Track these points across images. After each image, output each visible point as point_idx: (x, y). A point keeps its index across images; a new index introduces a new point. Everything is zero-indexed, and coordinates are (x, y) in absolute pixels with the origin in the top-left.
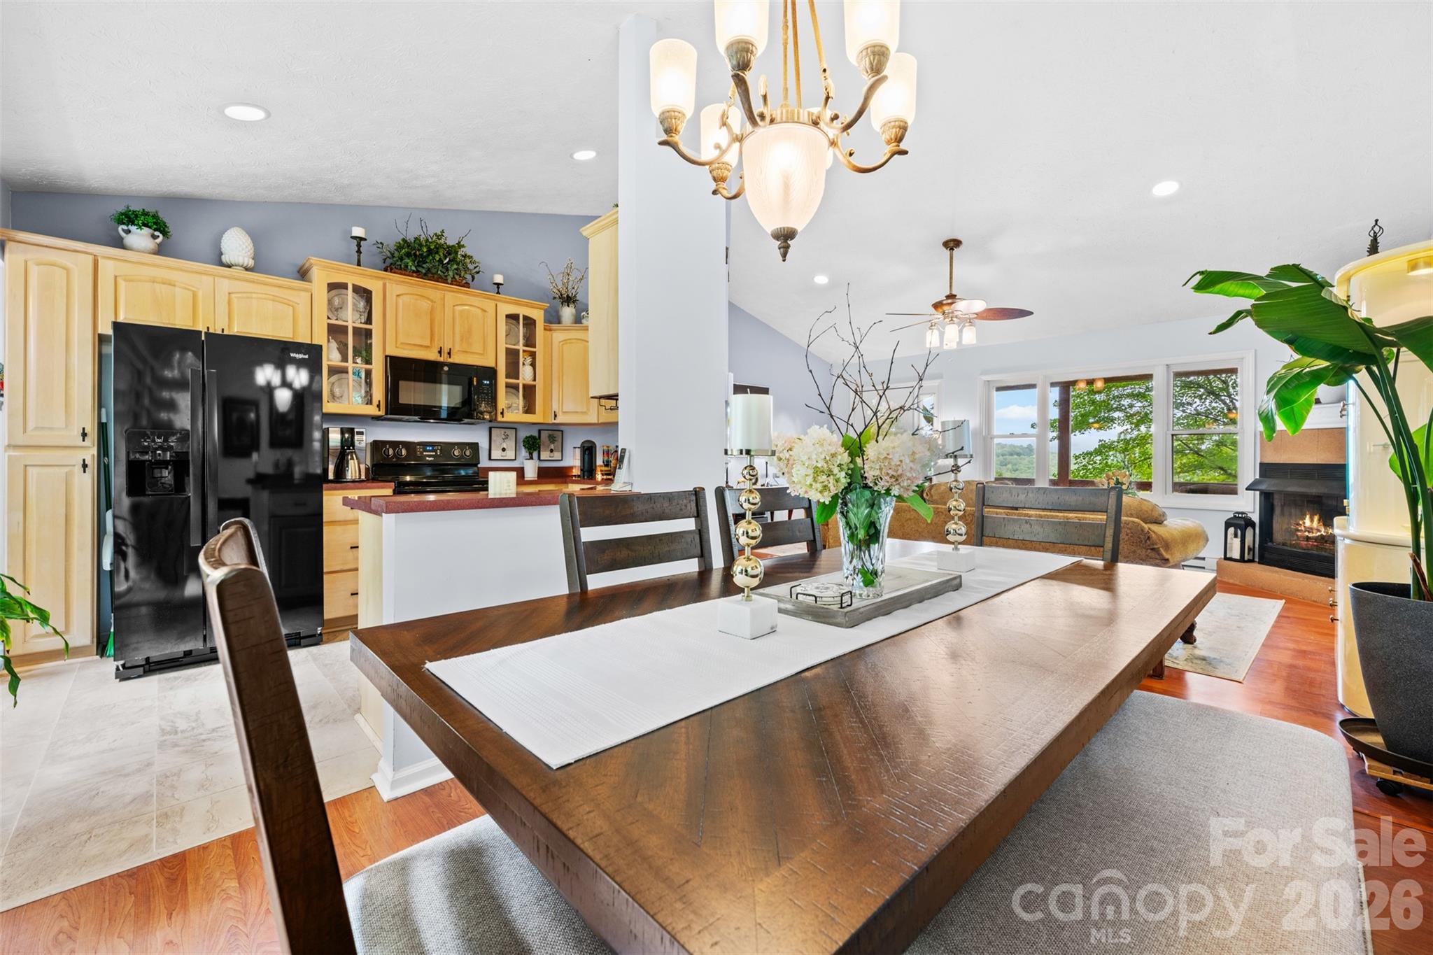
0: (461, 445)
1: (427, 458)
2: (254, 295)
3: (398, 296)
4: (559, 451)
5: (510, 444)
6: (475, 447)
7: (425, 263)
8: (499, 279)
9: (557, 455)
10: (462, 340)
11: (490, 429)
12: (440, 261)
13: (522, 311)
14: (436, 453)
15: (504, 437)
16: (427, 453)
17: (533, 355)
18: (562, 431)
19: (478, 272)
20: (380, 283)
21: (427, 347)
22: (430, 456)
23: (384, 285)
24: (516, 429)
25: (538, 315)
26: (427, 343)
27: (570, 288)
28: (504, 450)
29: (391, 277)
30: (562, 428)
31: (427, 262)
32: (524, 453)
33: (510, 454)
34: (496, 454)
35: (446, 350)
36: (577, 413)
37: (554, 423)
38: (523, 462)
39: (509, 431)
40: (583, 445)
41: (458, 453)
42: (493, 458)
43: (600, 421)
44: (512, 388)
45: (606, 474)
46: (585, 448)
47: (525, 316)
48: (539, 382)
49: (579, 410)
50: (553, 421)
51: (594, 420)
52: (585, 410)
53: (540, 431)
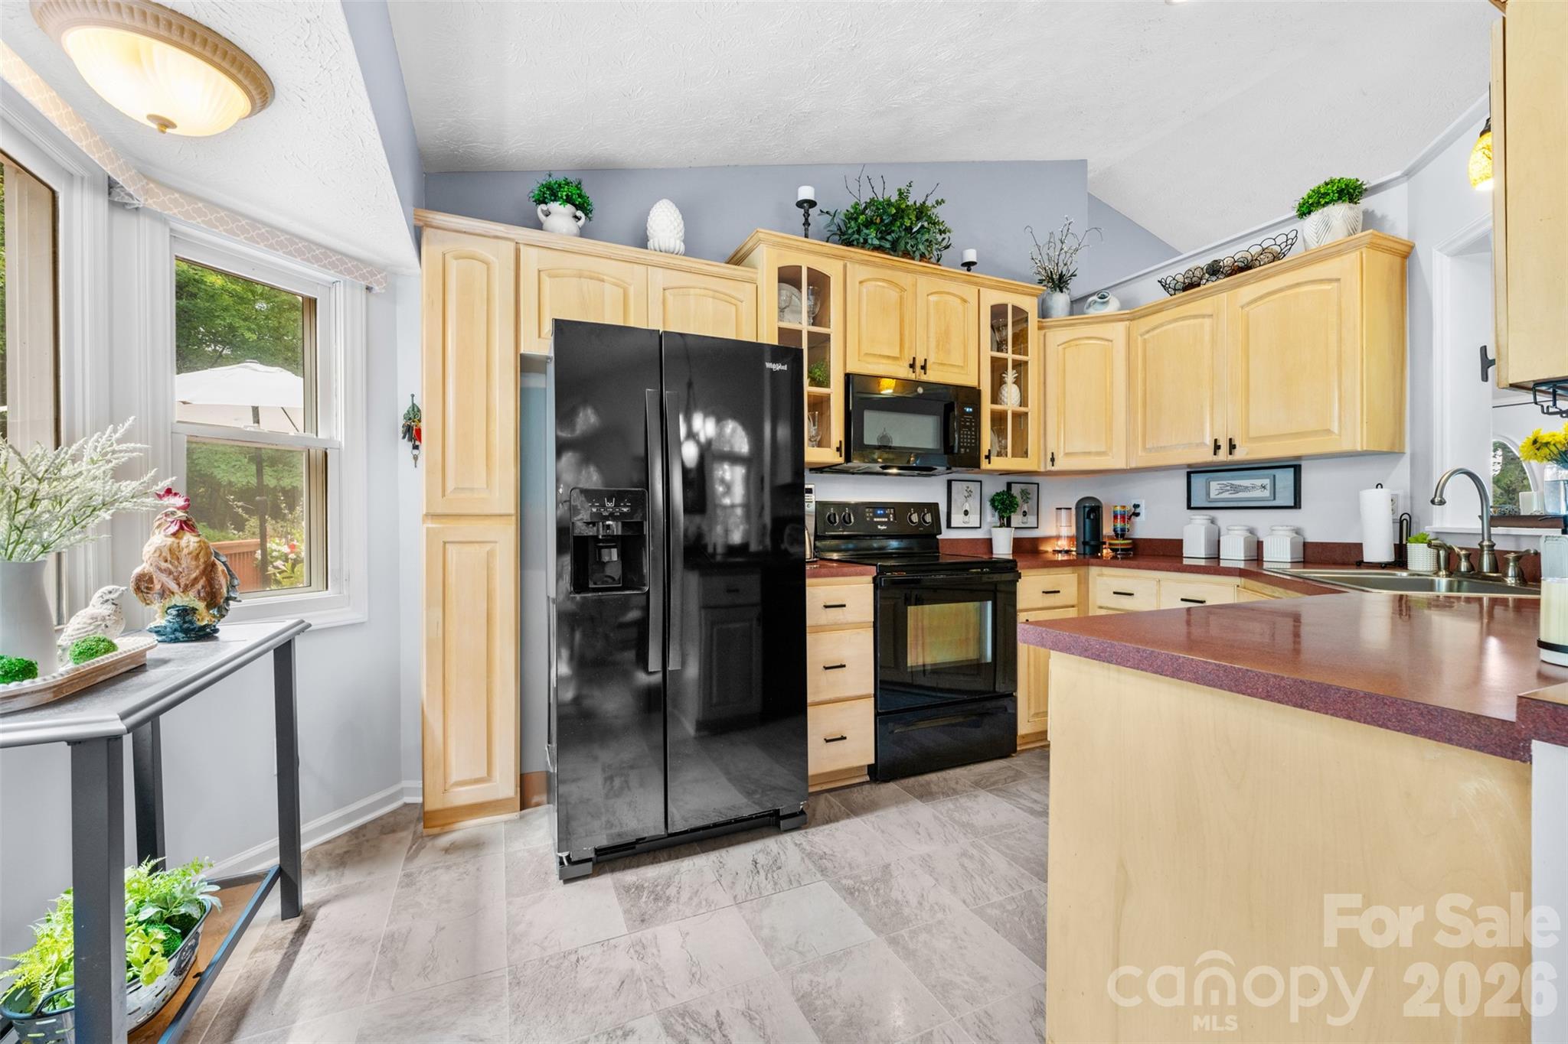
0: (920, 507)
1: (879, 527)
2: (692, 291)
3: (861, 282)
4: (1033, 515)
5: (973, 505)
6: (933, 507)
7: (889, 234)
8: (970, 255)
9: (1031, 520)
10: (937, 346)
11: (949, 483)
12: (909, 229)
13: (1011, 300)
14: (889, 519)
15: (967, 494)
16: (878, 520)
17: (1019, 366)
18: (1038, 484)
19: (947, 247)
20: (840, 264)
21: (895, 358)
22: (882, 523)
23: (845, 266)
24: (981, 482)
25: (1030, 305)
26: (896, 353)
27: (1061, 264)
28: (966, 513)
29: (852, 255)
30: (1035, 479)
31: (893, 231)
32: (991, 517)
33: (973, 519)
34: (957, 519)
35: (918, 364)
36: (1089, 453)
37: (1050, 471)
38: (990, 532)
39: (972, 486)
40: (1080, 504)
41: (915, 518)
42: (952, 526)
43: (1133, 465)
44: (998, 419)
45: (1122, 550)
46: (1087, 509)
47: (1014, 308)
48: (1032, 409)
49: (1093, 449)
50: (1050, 468)
51: (1119, 464)
52: (1103, 449)
53: (1009, 485)
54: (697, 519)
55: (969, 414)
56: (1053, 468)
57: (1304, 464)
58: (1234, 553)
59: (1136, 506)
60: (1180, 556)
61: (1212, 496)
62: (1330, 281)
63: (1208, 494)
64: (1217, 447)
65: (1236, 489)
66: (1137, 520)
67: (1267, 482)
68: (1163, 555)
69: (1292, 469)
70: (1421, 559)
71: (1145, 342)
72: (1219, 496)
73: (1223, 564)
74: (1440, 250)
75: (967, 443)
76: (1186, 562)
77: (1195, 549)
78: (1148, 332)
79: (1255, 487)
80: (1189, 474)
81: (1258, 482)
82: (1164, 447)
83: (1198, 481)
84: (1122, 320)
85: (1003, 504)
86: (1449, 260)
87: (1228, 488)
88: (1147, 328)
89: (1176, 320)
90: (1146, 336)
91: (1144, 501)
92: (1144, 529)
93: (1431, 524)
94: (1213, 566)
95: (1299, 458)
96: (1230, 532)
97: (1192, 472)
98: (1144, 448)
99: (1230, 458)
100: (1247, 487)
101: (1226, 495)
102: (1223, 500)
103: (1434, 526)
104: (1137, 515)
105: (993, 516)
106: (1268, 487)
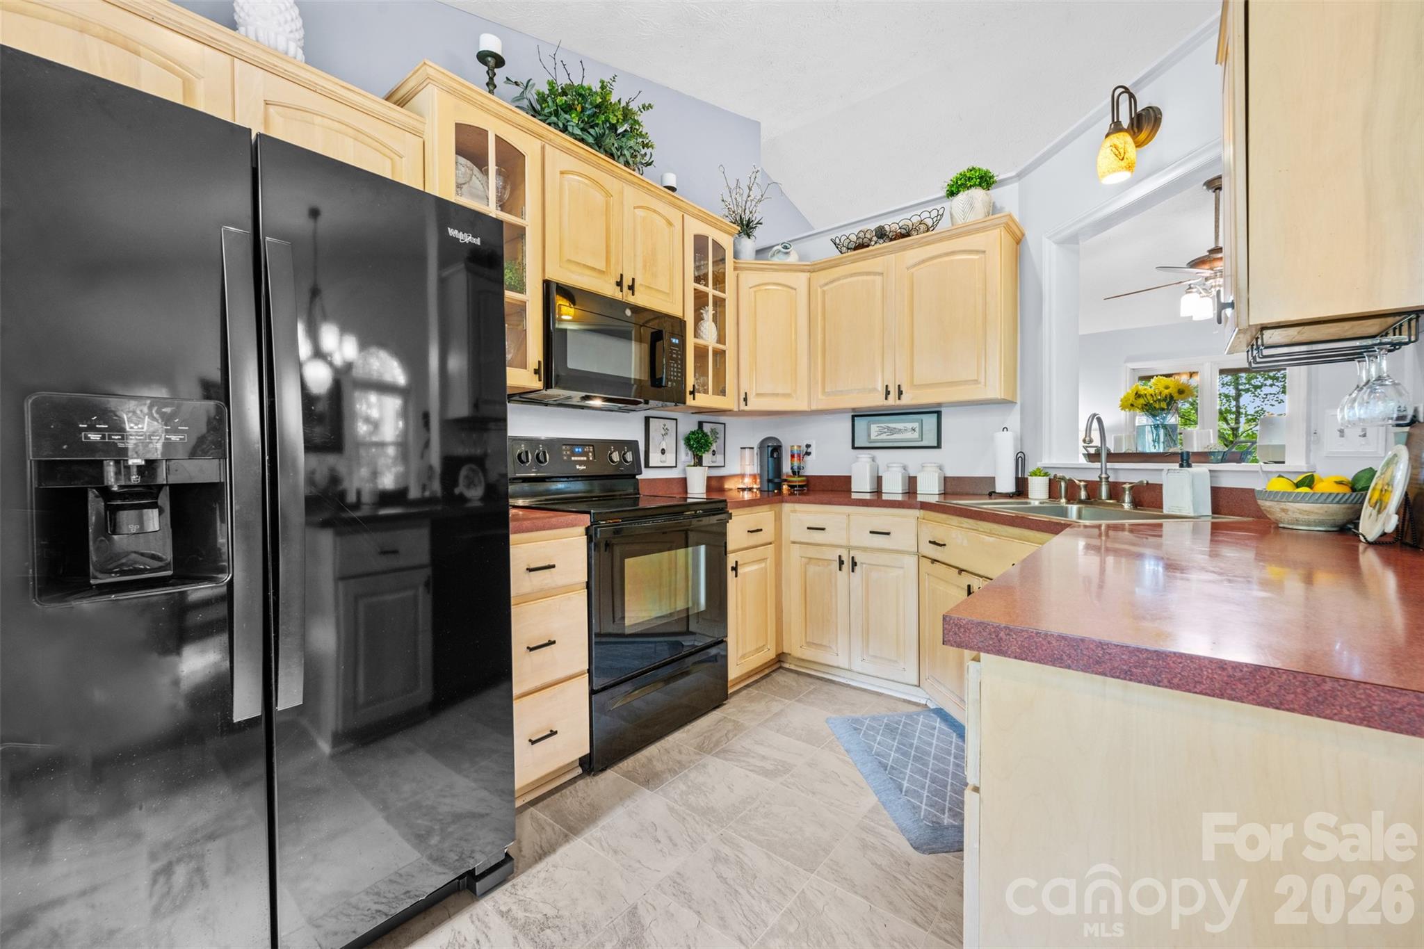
0: (621, 445)
1: (578, 467)
3: (562, 173)
4: (721, 454)
5: (669, 443)
6: (633, 445)
7: (592, 127)
8: (671, 180)
9: (719, 459)
10: (645, 266)
11: (647, 419)
12: (613, 128)
13: (713, 234)
14: (588, 458)
15: (663, 432)
16: (576, 458)
17: (719, 303)
18: (724, 424)
19: (648, 164)
20: (537, 144)
21: (600, 272)
22: (581, 463)
23: (543, 148)
24: (676, 420)
25: (726, 241)
26: (601, 265)
27: (747, 212)
28: (663, 452)
29: (552, 136)
30: (722, 419)
31: (597, 125)
32: (686, 456)
33: (670, 459)
34: (655, 459)
35: (627, 282)
36: (777, 395)
37: (743, 411)
38: (684, 471)
39: (670, 425)
40: (763, 444)
41: (616, 457)
42: (650, 465)
43: (814, 408)
44: (701, 353)
45: (800, 486)
46: (770, 449)
47: (714, 242)
48: (729, 347)
49: (780, 391)
50: (743, 407)
51: (803, 406)
52: (788, 391)
53: (700, 424)
54: (331, 459)
55: (675, 345)
56: (746, 408)
57: (944, 410)
58: (893, 488)
59: (808, 446)
60: (849, 491)
61: (873, 437)
62: (977, 252)
63: (869, 435)
64: (888, 393)
65: (892, 431)
66: (807, 458)
67: (916, 425)
68: (832, 491)
69: (936, 415)
70: (1038, 490)
71: (824, 292)
72: (879, 437)
73: (885, 497)
74: (1049, 238)
75: (674, 376)
76: (854, 496)
77: (862, 485)
78: (826, 284)
79: (906, 429)
80: (853, 417)
81: (909, 425)
82: (842, 391)
83: (861, 423)
84: (803, 271)
85: (698, 442)
86: (1054, 246)
87: (886, 430)
88: (827, 281)
89: (852, 275)
90: (825, 288)
91: (814, 442)
92: (814, 467)
93: (1041, 461)
94: (877, 499)
95: (940, 405)
96: (890, 469)
97: (857, 415)
98: (824, 392)
99: (898, 402)
100: (901, 430)
101: (884, 437)
102: (882, 441)
103: (1043, 462)
104: (808, 454)
105: (687, 454)
106: (917, 430)
